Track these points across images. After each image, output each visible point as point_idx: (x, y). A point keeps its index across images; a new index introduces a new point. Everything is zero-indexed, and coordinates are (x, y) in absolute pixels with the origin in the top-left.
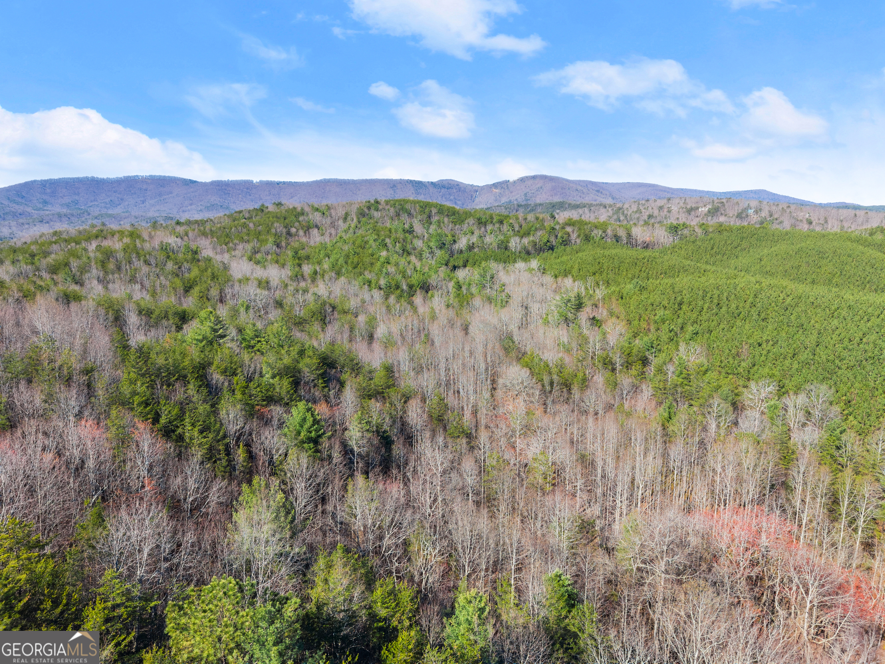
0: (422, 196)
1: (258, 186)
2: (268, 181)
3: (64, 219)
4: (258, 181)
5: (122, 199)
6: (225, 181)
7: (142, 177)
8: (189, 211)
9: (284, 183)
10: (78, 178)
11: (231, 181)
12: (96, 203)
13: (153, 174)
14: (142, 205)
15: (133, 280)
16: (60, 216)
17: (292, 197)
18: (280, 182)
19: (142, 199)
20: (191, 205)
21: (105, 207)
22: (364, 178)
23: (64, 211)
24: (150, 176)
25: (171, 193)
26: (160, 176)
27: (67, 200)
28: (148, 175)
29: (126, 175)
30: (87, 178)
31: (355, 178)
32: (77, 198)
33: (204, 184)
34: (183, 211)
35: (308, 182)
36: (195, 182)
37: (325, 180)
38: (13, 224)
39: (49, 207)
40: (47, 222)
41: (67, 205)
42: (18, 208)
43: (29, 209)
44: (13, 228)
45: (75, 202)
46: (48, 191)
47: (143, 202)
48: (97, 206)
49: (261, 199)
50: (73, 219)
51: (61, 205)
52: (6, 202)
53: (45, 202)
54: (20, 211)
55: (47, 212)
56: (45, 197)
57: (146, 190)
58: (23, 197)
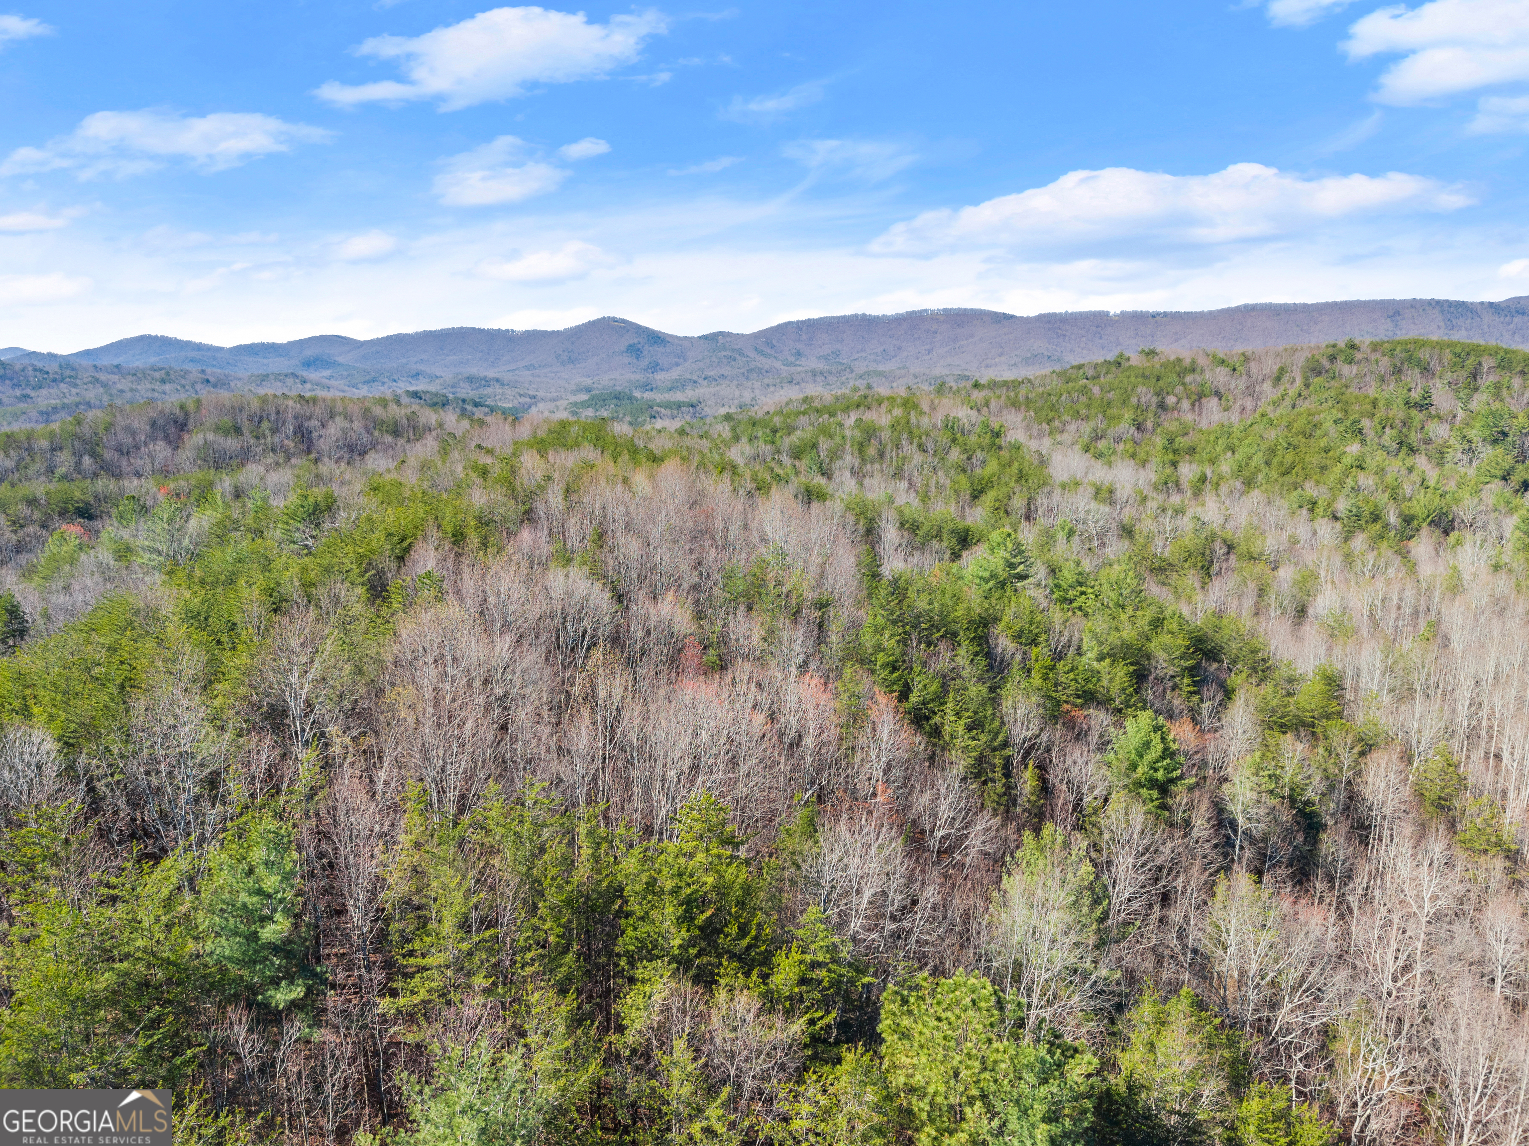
1: (1117, 321)
2: (1136, 312)
4: (1118, 312)
5: (899, 348)
6: (1061, 314)
7: (933, 311)
8: (996, 365)
9: (1166, 314)
10: (844, 317)
11: (1072, 314)
12: (864, 355)
13: (949, 307)
14: (927, 357)
15: (898, 474)
16: (814, 373)
17: (1176, 341)
18: (1158, 314)
19: (928, 347)
20: (1001, 355)
21: (875, 361)
22: (1328, 300)
23: (821, 366)
24: (944, 310)
25: (972, 336)
26: (959, 309)
27: (827, 349)
28: (941, 308)
29: (910, 309)
30: (856, 316)
31: (1309, 301)
32: (838, 346)
33: (1026, 320)
34: (987, 366)
35: (1211, 313)
36: (1012, 317)
37: (1246, 306)
38: (757, 385)
39: (803, 361)
40: (798, 383)
41: (826, 358)
42: (764, 363)
43: (778, 365)
44: (757, 392)
45: (837, 354)
46: (804, 337)
47: (929, 352)
48: (865, 358)
49: (1119, 344)
50: (831, 379)
51: (818, 358)
52: (752, 354)
53: (799, 354)
54: (767, 367)
55: (799, 369)
56: (800, 346)
57: (935, 333)
58: (773, 347)
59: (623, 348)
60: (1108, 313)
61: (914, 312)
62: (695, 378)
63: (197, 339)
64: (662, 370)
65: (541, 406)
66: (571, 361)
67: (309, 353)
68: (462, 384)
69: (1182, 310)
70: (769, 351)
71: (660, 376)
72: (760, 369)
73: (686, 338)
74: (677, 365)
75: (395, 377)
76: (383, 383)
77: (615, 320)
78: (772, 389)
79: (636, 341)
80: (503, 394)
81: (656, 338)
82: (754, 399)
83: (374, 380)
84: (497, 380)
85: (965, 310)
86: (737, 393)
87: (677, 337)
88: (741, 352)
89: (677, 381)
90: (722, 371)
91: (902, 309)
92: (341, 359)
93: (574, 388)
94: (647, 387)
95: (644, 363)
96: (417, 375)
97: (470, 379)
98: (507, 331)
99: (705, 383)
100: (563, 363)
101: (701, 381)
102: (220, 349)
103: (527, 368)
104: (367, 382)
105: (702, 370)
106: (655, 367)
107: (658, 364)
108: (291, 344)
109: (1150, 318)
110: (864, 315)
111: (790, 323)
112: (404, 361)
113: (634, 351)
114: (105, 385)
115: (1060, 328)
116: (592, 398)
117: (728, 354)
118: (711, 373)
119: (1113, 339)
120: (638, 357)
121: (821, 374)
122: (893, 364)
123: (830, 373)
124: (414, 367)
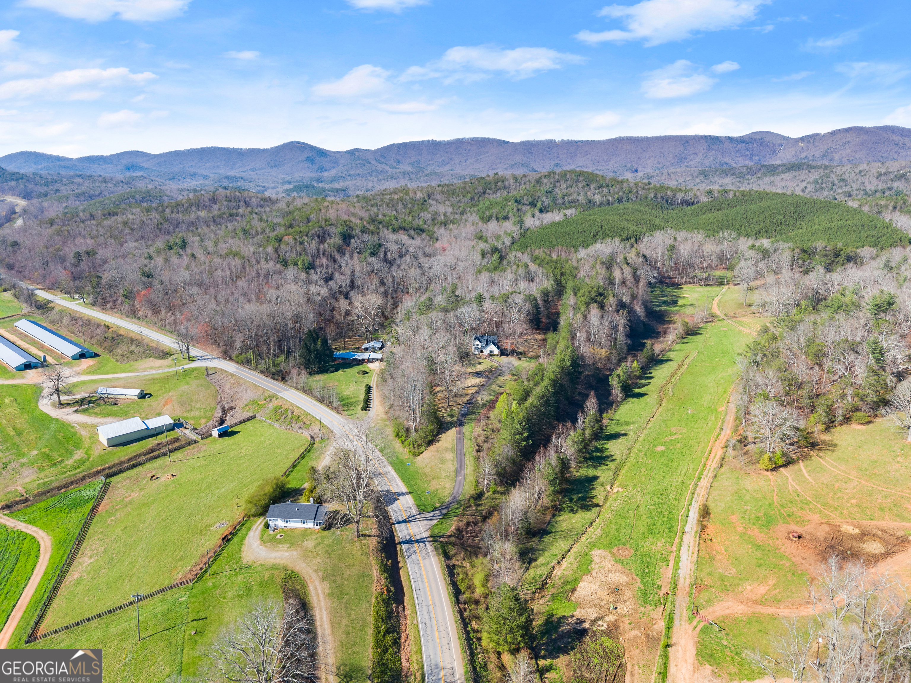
0: (714, 152)
1: (559, 145)
2: (568, 140)
3: (406, 176)
4: (560, 140)
5: (451, 159)
6: (531, 141)
7: (468, 139)
9: (583, 141)
10: (423, 141)
11: (537, 141)
12: (433, 162)
14: (464, 164)
16: (404, 173)
18: (579, 141)
19: (465, 158)
20: (500, 163)
21: (438, 166)
22: (658, 135)
23: (410, 169)
24: (474, 138)
25: (487, 153)
26: (482, 138)
27: (413, 159)
28: (472, 137)
30: (428, 141)
31: (649, 135)
32: (419, 157)
33: (515, 144)
35: (603, 141)
36: (508, 142)
37: (620, 138)
38: (375, 179)
39: (401, 166)
40: (396, 179)
41: (412, 164)
42: (380, 167)
43: (387, 168)
44: (375, 183)
45: (418, 162)
46: (401, 152)
47: (466, 161)
48: (433, 164)
49: (558, 157)
50: (413, 176)
51: (409, 164)
52: (373, 162)
53: (399, 162)
54: (381, 169)
55: (398, 170)
56: (399, 157)
57: (469, 150)
58: (385, 158)
59: (304, 159)
60: (555, 141)
61: (458, 139)
62: (344, 175)
64: (326, 170)
66: (276, 166)
67: (125, 161)
69: (590, 140)
70: (382, 160)
71: (325, 174)
72: (377, 171)
73: (339, 152)
74: (334, 167)
75: (184, 176)
76: (179, 180)
77: (298, 143)
78: (383, 181)
79: (311, 155)
81: (322, 153)
82: (373, 187)
83: (174, 178)
84: (242, 178)
85: (485, 138)
86: (365, 184)
87: (333, 152)
88: (368, 162)
89: (333, 177)
90: (358, 172)
91: (452, 138)
92: (145, 165)
94: (319, 180)
95: (316, 167)
96: (194, 175)
98: (238, 149)
99: (349, 178)
100: (272, 167)
101: (347, 177)
102: (71, 159)
103: (252, 170)
105: (347, 171)
106: (322, 169)
107: (323, 168)
109: (575, 144)
110: (433, 141)
111: (394, 144)
112: (182, 166)
113: (310, 160)
115: (530, 149)
116: (295, 187)
117: (361, 162)
118: (352, 173)
119: (556, 155)
120: (312, 164)
121: (408, 173)
122: (447, 168)
123: (412, 173)
124: (192, 170)
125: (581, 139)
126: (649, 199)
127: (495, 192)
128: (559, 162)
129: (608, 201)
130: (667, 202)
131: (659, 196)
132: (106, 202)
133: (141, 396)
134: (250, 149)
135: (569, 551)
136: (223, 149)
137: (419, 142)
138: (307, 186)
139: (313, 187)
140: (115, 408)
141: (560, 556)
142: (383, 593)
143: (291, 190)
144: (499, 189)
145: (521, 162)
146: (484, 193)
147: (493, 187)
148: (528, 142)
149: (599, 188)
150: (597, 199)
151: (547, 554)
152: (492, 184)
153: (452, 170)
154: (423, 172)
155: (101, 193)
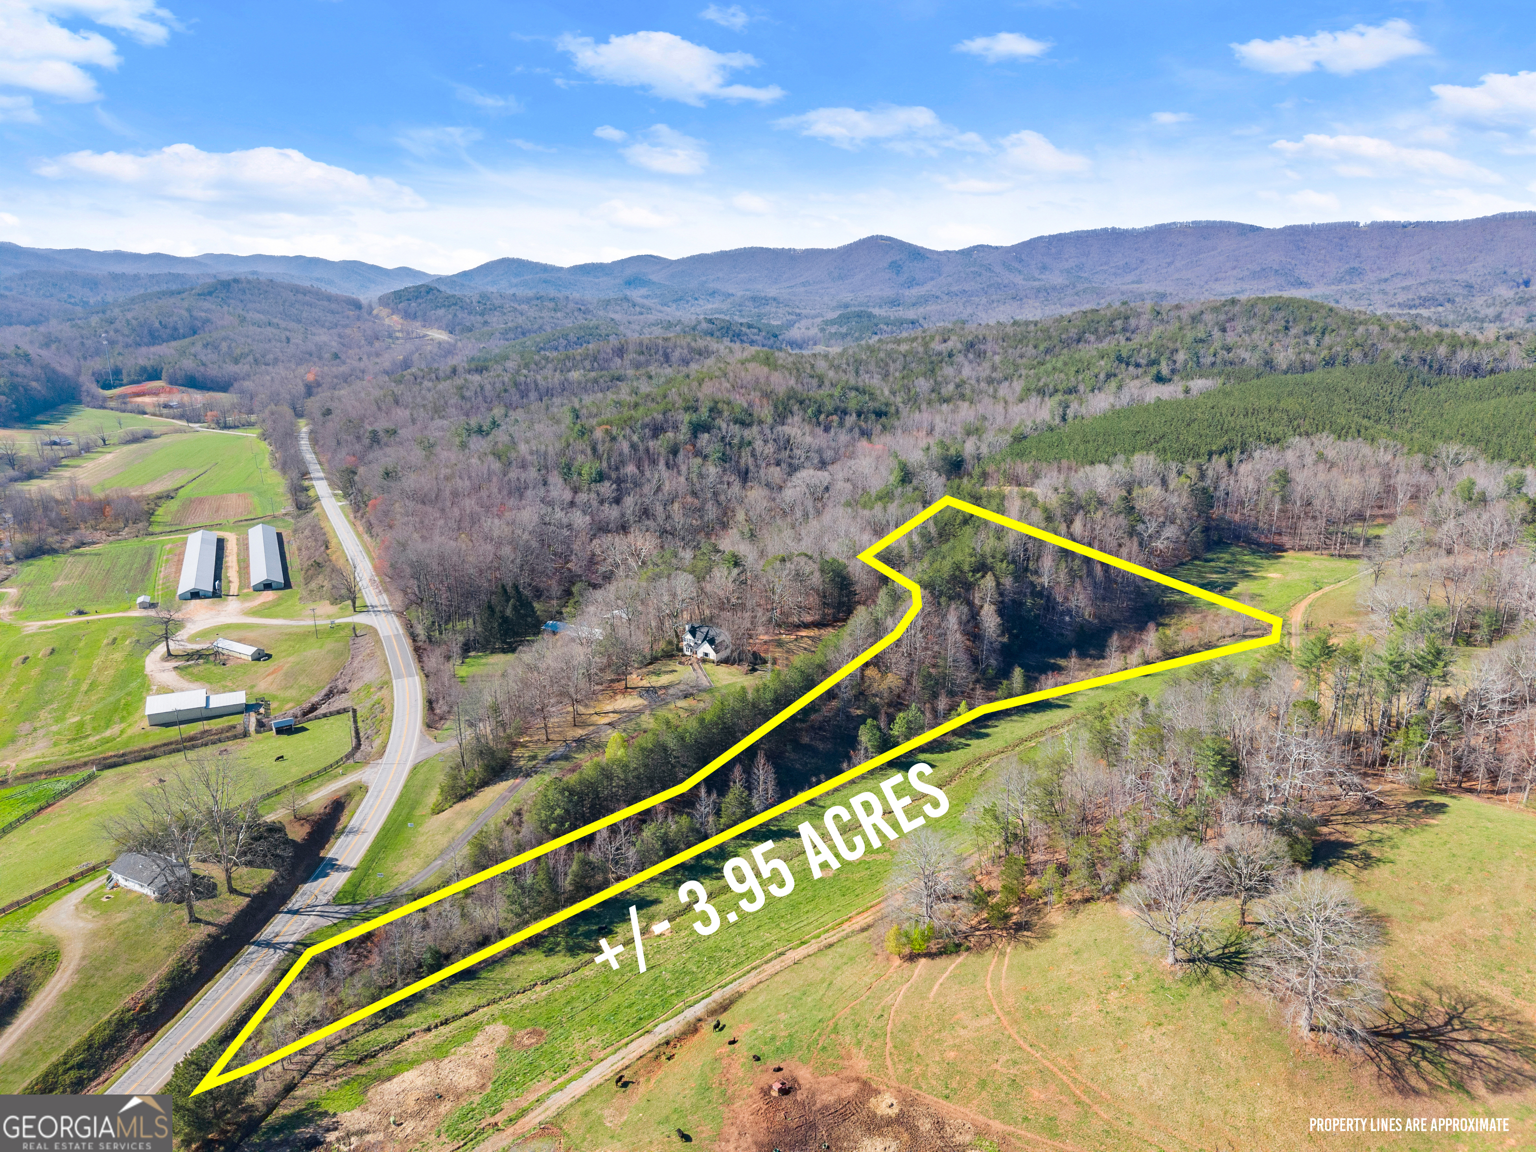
1: (1365, 232)
2: (1387, 222)
3: (1041, 295)
4: (1369, 222)
5: (1142, 261)
6: (1307, 226)
7: (1181, 224)
8: (1224, 279)
9: (1418, 224)
10: (1094, 231)
11: (1319, 225)
12: (1106, 268)
13: (1198, 219)
16: (1039, 290)
18: (1410, 224)
19: (1168, 260)
20: (1234, 268)
21: (1115, 274)
24: (1193, 222)
25: (1214, 249)
26: (1208, 222)
27: (1072, 263)
28: (1190, 220)
29: (1160, 222)
30: (1105, 230)
32: (1083, 260)
33: (1271, 232)
34: (1216, 280)
35: (1465, 222)
36: (1259, 229)
38: (984, 301)
39: (1043, 275)
40: (1021, 299)
41: (1068, 271)
42: (1007, 278)
43: (1019, 280)
45: (1080, 267)
46: (1053, 250)
47: (1169, 264)
49: (1358, 256)
50: (1052, 295)
51: (1061, 272)
52: (998, 269)
53: (1044, 268)
54: (1006, 281)
55: (1036, 284)
56: (1047, 260)
57: (1180, 245)
58: (1021, 261)
59: (886, 265)
60: (1358, 223)
61: (1163, 225)
62: (939, 293)
63: (543, 261)
64: (918, 284)
65: (804, 323)
66: (841, 277)
67: (629, 272)
68: (747, 303)
69: (1435, 220)
70: (1017, 265)
71: (915, 292)
72: (997, 285)
73: (947, 252)
74: (932, 279)
75: (698, 295)
76: (688, 302)
77: (882, 238)
79: (898, 258)
80: (776, 313)
81: (917, 254)
83: (680, 299)
84: (775, 299)
85: (1214, 222)
87: (937, 252)
88: (989, 269)
89: (921, 296)
91: (1152, 223)
92: (654, 278)
93: (835, 304)
94: (894, 303)
95: (903, 278)
96: (713, 293)
97: (754, 299)
98: (790, 250)
99: (946, 298)
100: (833, 280)
102: (561, 269)
103: (804, 284)
104: (675, 301)
105: (949, 285)
106: (911, 283)
107: (914, 279)
108: (614, 263)
109: (1400, 230)
110: (1114, 229)
111: (1041, 238)
112: (704, 279)
113: (896, 267)
114: (522, 314)
115: (1302, 240)
116: (840, 316)
117: (976, 269)
118: (955, 288)
119: (1354, 251)
120: (898, 273)
121: (1046, 290)
122: (1130, 277)
123: (1054, 288)
124: (712, 286)
125: (1413, 219)
126: (1391, 361)
127: (1100, 339)
128: (1356, 265)
129: (1303, 362)
130: (1431, 367)
131: (1415, 355)
132: (528, 343)
133: (257, 656)
134: (807, 250)
135: (466, 1014)
136: (768, 250)
137: (1088, 231)
138: (859, 315)
139: (870, 316)
140: (219, 670)
141: (438, 1021)
142: (129, 1010)
143: (833, 322)
144: (1114, 333)
145: (1275, 267)
146: (1079, 341)
147: (1101, 329)
148: (1301, 226)
149: (1306, 333)
150: (1284, 357)
151: (431, 1010)
152: (1103, 323)
153: (1139, 282)
154: (1074, 287)
155: (540, 328)
